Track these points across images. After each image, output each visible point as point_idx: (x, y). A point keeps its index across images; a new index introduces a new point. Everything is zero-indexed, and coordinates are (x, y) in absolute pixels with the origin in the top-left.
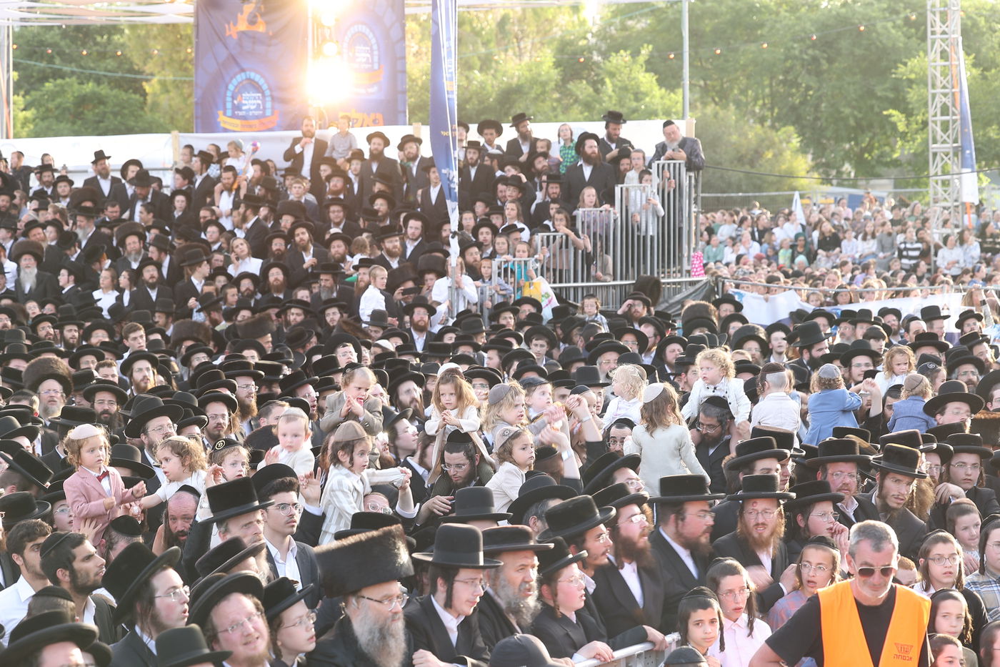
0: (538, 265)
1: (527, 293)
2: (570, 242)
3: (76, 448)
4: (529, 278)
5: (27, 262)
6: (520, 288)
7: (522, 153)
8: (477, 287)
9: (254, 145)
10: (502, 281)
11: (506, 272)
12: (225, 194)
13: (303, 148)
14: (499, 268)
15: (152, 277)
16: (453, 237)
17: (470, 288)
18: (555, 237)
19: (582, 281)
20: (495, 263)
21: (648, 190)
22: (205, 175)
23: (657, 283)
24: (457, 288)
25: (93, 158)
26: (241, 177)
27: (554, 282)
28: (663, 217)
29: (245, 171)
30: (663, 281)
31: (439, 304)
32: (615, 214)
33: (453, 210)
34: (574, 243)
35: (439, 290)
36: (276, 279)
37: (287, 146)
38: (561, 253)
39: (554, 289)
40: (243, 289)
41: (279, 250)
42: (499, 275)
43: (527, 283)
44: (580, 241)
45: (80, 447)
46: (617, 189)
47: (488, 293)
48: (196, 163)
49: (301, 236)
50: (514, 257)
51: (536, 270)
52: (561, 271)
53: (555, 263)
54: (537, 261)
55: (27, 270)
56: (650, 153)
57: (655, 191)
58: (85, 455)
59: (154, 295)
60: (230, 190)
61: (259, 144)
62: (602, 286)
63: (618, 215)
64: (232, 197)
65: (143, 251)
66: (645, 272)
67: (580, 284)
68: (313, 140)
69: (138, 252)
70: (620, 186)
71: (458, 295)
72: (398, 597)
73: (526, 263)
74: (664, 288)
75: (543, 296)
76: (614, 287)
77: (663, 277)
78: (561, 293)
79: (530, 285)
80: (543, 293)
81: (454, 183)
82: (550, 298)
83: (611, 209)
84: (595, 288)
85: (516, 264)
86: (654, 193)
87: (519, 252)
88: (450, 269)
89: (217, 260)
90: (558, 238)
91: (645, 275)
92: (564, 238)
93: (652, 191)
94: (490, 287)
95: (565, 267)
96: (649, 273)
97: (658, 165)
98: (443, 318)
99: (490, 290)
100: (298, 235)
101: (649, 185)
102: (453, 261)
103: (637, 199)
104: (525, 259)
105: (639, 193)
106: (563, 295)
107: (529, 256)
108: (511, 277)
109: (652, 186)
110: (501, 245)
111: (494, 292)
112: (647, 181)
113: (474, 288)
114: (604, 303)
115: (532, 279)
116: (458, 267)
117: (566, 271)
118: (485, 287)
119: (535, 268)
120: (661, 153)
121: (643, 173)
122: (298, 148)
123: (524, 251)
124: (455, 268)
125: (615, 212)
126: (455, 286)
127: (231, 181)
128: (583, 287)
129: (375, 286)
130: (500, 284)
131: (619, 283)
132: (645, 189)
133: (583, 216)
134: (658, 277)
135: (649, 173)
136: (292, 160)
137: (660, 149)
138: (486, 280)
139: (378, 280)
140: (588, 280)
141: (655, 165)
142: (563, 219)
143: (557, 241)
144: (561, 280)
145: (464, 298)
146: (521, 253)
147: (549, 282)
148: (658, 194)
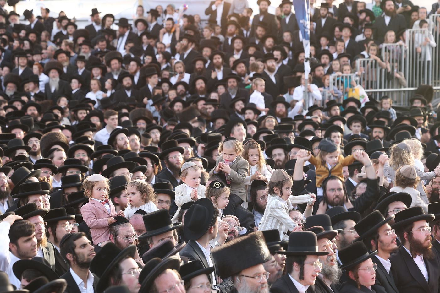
0: (358, 78)
1: (351, 95)
2: (377, 65)
4: (352, 86)
5: (54, 74)
6: (346, 93)
8: (321, 91)
9: (185, 6)
10: (336, 88)
11: (338, 83)
12: (167, 35)
13: (217, 6)
14: (334, 80)
15: (128, 83)
16: (306, 61)
17: (316, 91)
18: (368, 62)
19: (385, 88)
20: (331, 77)
21: (427, 32)
22: (154, 23)
23: (431, 89)
24: (308, 92)
25: (91, 13)
26: (176, 24)
27: (368, 88)
28: (436, 48)
29: (179, 22)
30: (434, 88)
31: (297, 101)
32: (405, 47)
33: (307, 45)
34: (380, 65)
35: (298, 93)
36: (201, 87)
37: (207, 6)
38: (372, 71)
39: (367, 93)
40: (179, 91)
41: (200, 68)
42: (334, 84)
43: (351, 89)
44: (384, 64)
46: (407, 32)
47: (327, 95)
50: (342, 73)
51: (356, 81)
52: (372, 82)
53: (368, 77)
54: (357, 76)
55: (54, 79)
56: (429, 9)
57: (431, 32)
58: (95, 191)
59: (129, 94)
61: (187, 6)
62: (397, 91)
63: (408, 48)
64: (171, 37)
65: (121, 69)
66: (424, 82)
68: (223, 3)
69: (118, 70)
70: (409, 30)
71: (309, 96)
72: (264, 274)
73: (350, 77)
74: (435, 93)
75: (360, 97)
76: (404, 91)
77: (435, 86)
78: (371, 95)
79: (353, 90)
80: (361, 95)
81: (307, 28)
82: (365, 98)
83: (403, 44)
84: (393, 92)
85: (344, 78)
86: (430, 35)
87: (345, 70)
88: (303, 81)
89: (165, 75)
90: (370, 62)
91: (423, 84)
92: (374, 62)
93: (429, 33)
94: (329, 92)
95: (374, 80)
96: (426, 83)
97: (433, 17)
98: (299, 110)
99: (328, 93)
100: (216, 59)
101: (427, 29)
102: (306, 75)
103: (419, 38)
104: (349, 74)
105: (420, 35)
106: (373, 97)
107: (351, 73)
108: (341, 85)
109: (429, 30)
110: (336, 65)
111: (330, 94)
112: (425, 27)
113: (319, 92)
114: (398, 101)
115: (354, 87)
116: (308, 81)
117: (375, 82)
118: (325, 91)
119: (356, 80)
120: (435, 10)
121: (423, 22)
122: (214, 7)
123: (348, 70)
124: (307, 80)
125: (406, 46)
126: (307, 91)
127: (171, 26)
128: (385, 92)
129: (258, 90)
130: (334, 90)
131: (407, 89)
132: (424, 32)
133: (386, 48)
134: (432, 86)
135: (426, 22)
136: (210, 15)
137: (435, 7)
138: (326, 87)
139: (259, 87)
140: (388, 88)
141: (431, 17)
142: (374, 50)
143: (370, 64)
144: (372, 87)
145: (313, 97)
146: (347, 71)
147: (364, 89)
148: (433, 34)
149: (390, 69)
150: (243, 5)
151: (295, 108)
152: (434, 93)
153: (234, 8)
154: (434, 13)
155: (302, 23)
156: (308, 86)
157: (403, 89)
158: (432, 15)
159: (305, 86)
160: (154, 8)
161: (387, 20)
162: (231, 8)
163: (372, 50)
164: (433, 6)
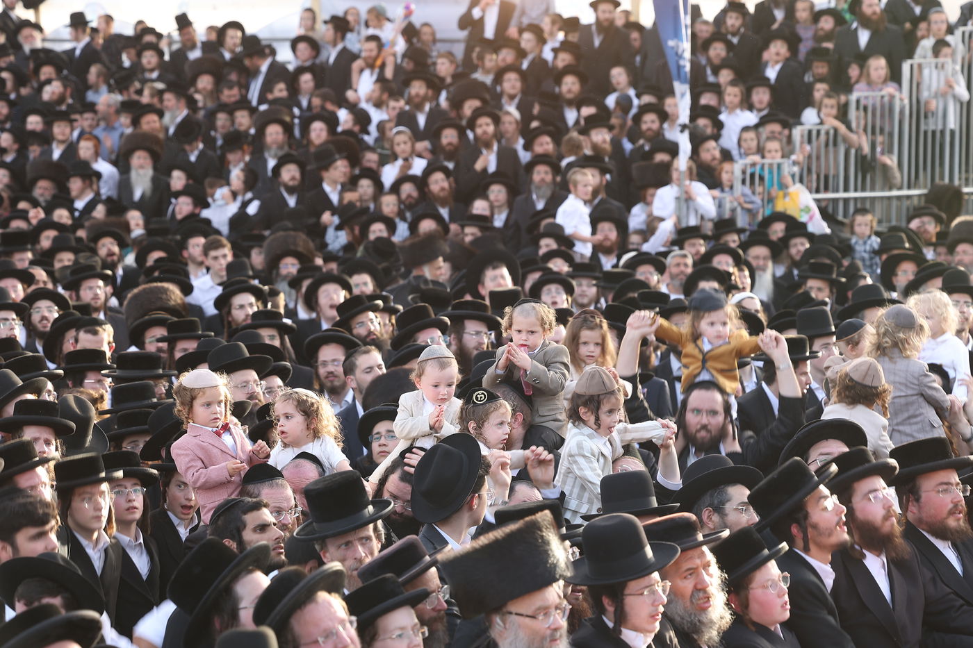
0: (796, 169)
1: (780, 206)
2: (840, 139)
3: (188, 399)
4: (783, 186)
5: (140, 161)
6: (771, 200)
7: (774, 20)
8: (714, 198)
9: (407, 8)
10: (747, 190)
11: (752, 179)
12: (367, 73)
13: (483, 11)
14: (744, 172)
15: (293, 178)
17: (705, 200)
18: (818, 132)
20: (736, 167)
21: (949, 67)
22: (340, 47)
23: (958, 194)
24: (686, 199)
26: (387, 50)
27: (818, 191)
28: (969, 103)
29: (393, 44)
30: (966, 190)
31: (662, 220)
32: (901, 100)
34: (845, 140)
35: (664, 200)
36: (442, 189)
37: (462, 9)
38: (827, 153)
39: (817, 201)
40: (404, 196)
41: (450, 144)
42: (744, 182)
43: (781, 193)
44: (853, 137)
45: (193, 399)
46: (906, 67)
47: (728, 206)
48: (323, 31)
49: (485, 127)
50: (763, 157)
51: (793, 176)
52: (826, 177)
53: (818, 166)
54: (795, 163)
55: (141, 172)
57: (958, 67)
58: (198, 408)
59: (292, 201)
60: (371, 66)
61: (413, 7)
63: (906, 102)
64: (375, 77)
66: (942, 178)
67: (852, 195)
71: (688, 208)
72: (557, 608)
73: (779, 166)
74: (967, 200)
75: (802, 210)
76: (899, 198)
77: (967, 185)
78: (826, 207)
79: (785, 195)
80: (802, 207)
81: (684, 59)
82: (811, 213)
83: (897, 94)
84: (873, 199)
85: (766, 168)
86: (956, 72)
87: (770, 151)
88: (675, 175)
89: (369, 161)
90: (823, 132)
91: (941, 183)
92: (832, 132)
93: (954, 69)
94: (731, 198)
95: (832, 172)
96: (947, 180)
97: (963, 33)
98: (665, 239)
99: (731, 202)
100: (481, 126)
101: (949, 60)
102: (683, 162)
103: (932, 80)
104: (779, 160)
105: (935, 73)
106: (830, 210)
107: (783, 157)
108: (759, 185)
109: (954, 61)
110: (749, 142)
111: (736, 204)
112: (946, 56)
113: (710, 200)
114: (884, 220)
115: (787, 187)
116: (688, 173)
117: (834, 177)
118: (724, 198)
119: (791, 172)
120: (968, 16)
121: (940, 45)
122: (476, 13)
123: (776, 151)
124: (684, 172)
125: (901, 97)
126: (684, 196)
127: (374, 53)
128: (856, 199)
129: (577, 196)
130: (744, 195)
131: (905, 192)
132: (943, 67)
133: (858, 101)
134: (960, 186)
135: (947, 44)
136: (469, 28)
137: (966, 12)
138: (727, 189)
139: (580, 187)
140: (863, 190)
141: (958, 32)
142: (832, 107)
143: (823, 137)
144: (826, 189)
145: (696, 212)
146: (773, 153)
147: (811, 192)
148: (962, 72)
149: (866, 149)
150: (543, 7)
151: (658, 233)
152: (964, 203)
153: (523, 13)
154: (965, 25)
155: (673, 48)
156: (686, 186)
157: (895, 193)
158: (961, 29)
159: (679, 185)
160: (340, 13)
161: (864, 37)
162: (516, 14)
163: (826, 106)
164: (962, 8)
